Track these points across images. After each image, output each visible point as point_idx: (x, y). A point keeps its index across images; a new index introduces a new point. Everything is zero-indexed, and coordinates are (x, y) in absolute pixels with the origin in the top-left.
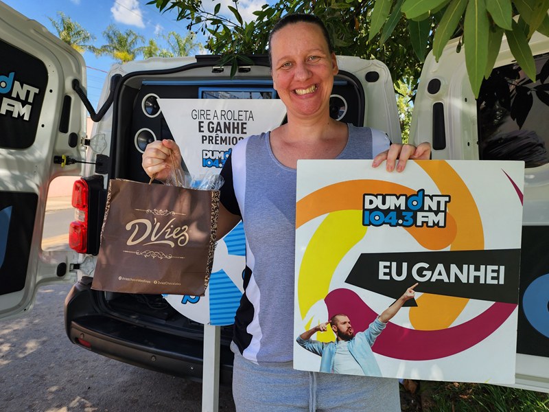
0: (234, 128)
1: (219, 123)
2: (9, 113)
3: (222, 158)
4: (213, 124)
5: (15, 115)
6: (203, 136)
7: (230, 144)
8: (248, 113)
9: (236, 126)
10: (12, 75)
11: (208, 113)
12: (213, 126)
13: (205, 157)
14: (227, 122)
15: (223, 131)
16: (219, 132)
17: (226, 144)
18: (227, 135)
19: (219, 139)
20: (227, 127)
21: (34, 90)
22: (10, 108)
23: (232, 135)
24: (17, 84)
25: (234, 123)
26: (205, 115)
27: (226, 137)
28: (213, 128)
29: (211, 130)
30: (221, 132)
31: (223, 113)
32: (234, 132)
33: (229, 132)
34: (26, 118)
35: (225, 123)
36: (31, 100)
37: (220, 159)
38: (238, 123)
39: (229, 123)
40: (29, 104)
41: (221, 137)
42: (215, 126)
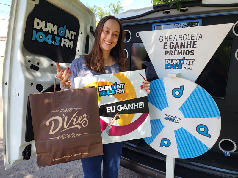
0: (188, 45)
1: (177, 43)
2: (65, 45)
3: (178, 63)
4: (173, 43)
5: (67, 47)
6: (166, 51)
7: (184, 55)
8: (198, 35)
9: (189, 43)
10: (65, 26)
11: (170, 37)
12: (173, 45)
13: (167, 63)
14: (183, 41)
15: (180, 47)
16: (177, 48)
17: (181, 55)
18: (183, 49)
19: (177, 52)
20: (183, 45)
21: (74, 33)
22: (65, 43)
23: (186, 49)
24: (67, 31)
25: (188, 42)
26: (168, 39)
27: (182, 51)
28: (173, 46)
29: (172, 47)
30: (179, 48)
31: (181, 36)
32: (187, 48)
33: (184, 48)
34: (71, 48)
35: (181, 43)
36: (73, 39)
37: (176, 64)
38: (191, 42)
39: (185, 42)
40: (73, 40)
41: (178, 51)
42: (174, 45)
